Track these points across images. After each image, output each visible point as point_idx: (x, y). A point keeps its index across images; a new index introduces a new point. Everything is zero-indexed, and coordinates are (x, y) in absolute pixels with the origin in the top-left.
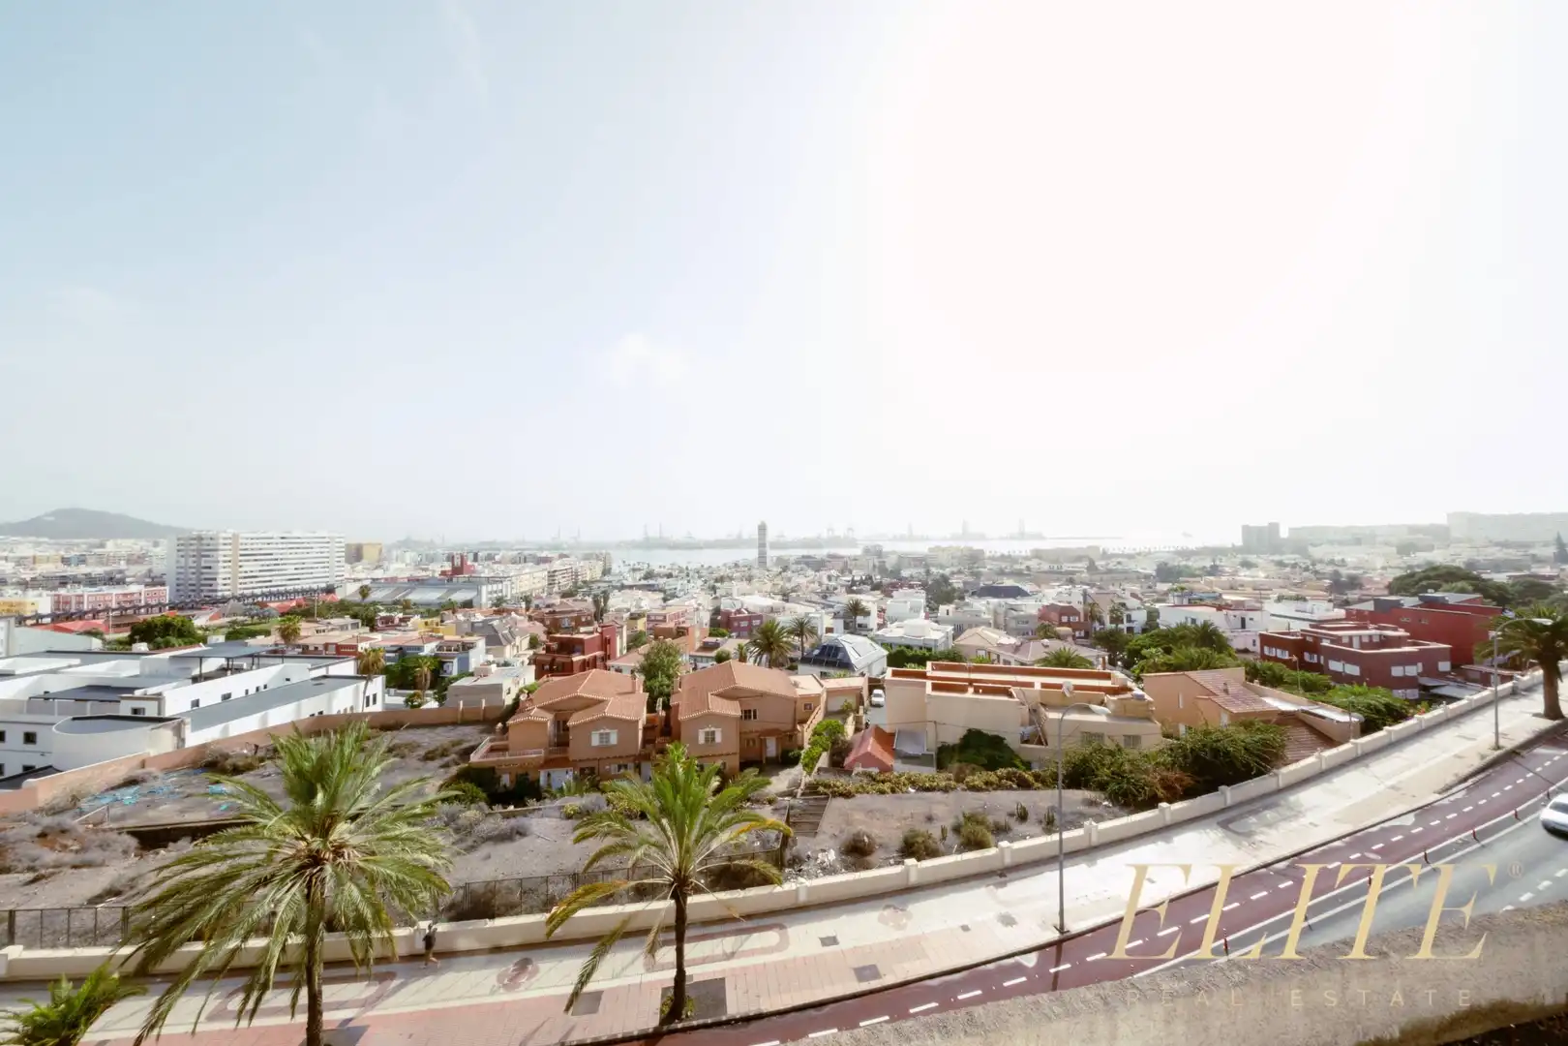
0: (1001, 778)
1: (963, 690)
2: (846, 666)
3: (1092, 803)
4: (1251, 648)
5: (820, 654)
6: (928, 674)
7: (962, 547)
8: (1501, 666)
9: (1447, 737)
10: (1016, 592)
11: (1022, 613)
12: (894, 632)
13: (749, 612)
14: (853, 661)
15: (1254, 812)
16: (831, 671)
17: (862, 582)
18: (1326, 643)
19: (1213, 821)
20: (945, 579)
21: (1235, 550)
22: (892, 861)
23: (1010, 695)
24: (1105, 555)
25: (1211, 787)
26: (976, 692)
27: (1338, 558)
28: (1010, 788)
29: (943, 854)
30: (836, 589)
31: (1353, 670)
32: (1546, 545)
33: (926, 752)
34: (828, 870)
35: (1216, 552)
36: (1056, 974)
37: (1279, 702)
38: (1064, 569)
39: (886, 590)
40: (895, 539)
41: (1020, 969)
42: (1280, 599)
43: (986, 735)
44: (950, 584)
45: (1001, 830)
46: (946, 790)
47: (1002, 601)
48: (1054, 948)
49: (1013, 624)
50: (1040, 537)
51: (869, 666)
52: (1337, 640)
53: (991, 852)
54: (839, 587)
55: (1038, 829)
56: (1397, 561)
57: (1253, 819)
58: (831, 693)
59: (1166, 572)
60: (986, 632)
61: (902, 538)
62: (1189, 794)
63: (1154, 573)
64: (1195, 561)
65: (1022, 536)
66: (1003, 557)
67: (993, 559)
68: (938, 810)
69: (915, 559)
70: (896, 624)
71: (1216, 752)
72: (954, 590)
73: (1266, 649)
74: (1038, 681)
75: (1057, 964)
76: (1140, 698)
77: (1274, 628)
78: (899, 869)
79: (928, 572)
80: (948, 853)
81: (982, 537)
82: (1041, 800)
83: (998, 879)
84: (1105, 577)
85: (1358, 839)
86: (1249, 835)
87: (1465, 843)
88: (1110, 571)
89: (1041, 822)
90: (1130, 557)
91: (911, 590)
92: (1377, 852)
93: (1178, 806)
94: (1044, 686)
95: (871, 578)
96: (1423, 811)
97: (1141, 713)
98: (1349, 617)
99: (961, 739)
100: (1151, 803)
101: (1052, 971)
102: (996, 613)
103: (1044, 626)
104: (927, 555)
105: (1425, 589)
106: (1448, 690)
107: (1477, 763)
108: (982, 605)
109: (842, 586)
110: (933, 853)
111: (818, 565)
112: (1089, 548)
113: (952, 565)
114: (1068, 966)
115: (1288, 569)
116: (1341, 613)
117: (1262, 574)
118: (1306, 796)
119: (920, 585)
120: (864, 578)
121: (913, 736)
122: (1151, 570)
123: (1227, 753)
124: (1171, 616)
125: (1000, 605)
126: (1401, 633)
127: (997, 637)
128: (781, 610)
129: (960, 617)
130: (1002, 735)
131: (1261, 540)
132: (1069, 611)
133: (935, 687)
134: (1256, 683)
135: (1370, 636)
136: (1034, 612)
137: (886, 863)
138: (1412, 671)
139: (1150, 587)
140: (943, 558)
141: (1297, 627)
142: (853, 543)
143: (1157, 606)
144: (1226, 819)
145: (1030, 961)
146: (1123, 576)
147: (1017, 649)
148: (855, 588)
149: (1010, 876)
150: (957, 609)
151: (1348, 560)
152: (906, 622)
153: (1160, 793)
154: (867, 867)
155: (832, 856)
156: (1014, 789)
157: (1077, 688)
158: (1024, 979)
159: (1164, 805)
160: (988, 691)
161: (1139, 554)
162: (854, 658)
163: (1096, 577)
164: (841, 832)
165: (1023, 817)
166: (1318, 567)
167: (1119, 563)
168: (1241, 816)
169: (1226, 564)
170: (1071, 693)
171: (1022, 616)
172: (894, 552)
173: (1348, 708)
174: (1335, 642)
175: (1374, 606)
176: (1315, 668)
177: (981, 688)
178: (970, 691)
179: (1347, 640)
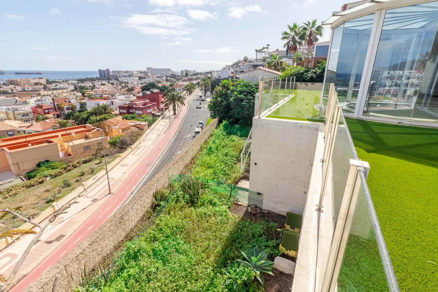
1: (26, 146)
11: (23, 111)
18: (134, 106)
19: (130, 155)
21: (98, 79)
23: (51, 142)
26: (33, 145)
31: (141, 112)
37: (132, 123)
42: (120, 95)
49: (20, 117)
53: (80, 187)
56: (140, 82)
60: (8, 122)
73: (120, 110)
74: (59, 134)
76: (98, 131)
77: (121, 103)
94: (62, 135)
97: (100, 135)
98: (138, 97)
103: (39, 115)
105: (150, 89)
106: (158, 114)
116: (135, 97)
124: (91, 105)
126: (148, 101)
127: (15, 123)
132: (47, 107)
133: (11, 148)
134: (125, 119)
135: (142, 102)
138: (151, 110)
141: (127, 102)
143: (83, 101)
144: (132, 154)
157: (76, 132)
160: (38, 143)
168: (136, 151)
170: (74, 134)
171: (23, 113)
173: (145, 121)
174: (136, 105)
175: (141, 94)
176: (133, 113)
177: (35, 143)
178: (30, 145)
179: (138, 105)
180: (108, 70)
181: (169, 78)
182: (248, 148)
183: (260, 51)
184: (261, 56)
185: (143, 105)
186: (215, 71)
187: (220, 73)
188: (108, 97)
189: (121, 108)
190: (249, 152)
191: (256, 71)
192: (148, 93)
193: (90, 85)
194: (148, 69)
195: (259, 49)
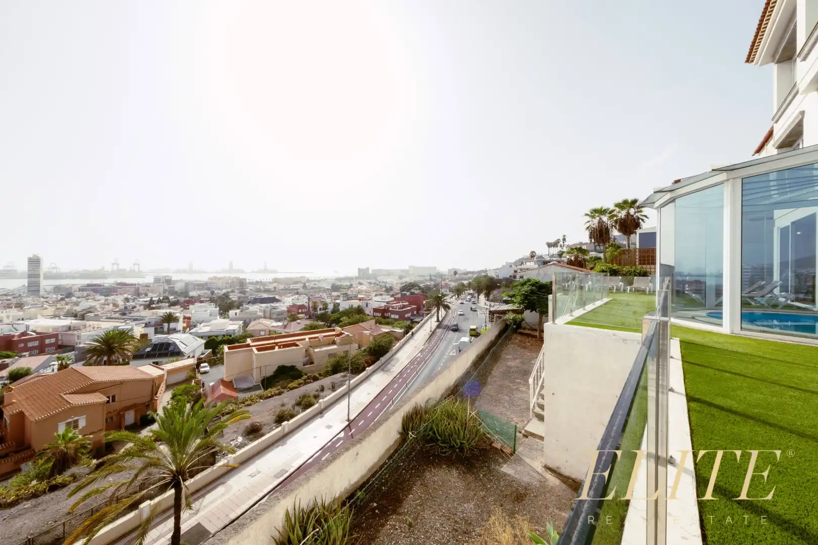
0: (305, 380)
1: (273, 348)
2: (177, 353)
3: (344, 376)
4: (370, 314)
5: (152, 350)
6: (251, 344)
7: (232, 277)
8: (426, 311)
9: (422, 331)
10: (274, 300)
11: (279, 310)
12: (203, 329)
13: (37, 333)
14: (183, 350)
15: (388, 364)
16: (164, 360)
17: (159, 301)
18: (390, 309)
19: (379, 370)
20: (226, 296)
21: (356, 278)
22: (274, 428)
23: (297, 345)
24: (308, 281)
25: (378, 359)
26: (280, 347)
27: (385, 281)
28: (311, 382)
29: (296, 415)
30: (134, 307)
31: (397, 317)
32: (428, 276)
33: (255, 384)
34: (240, 446)
35: (351, 279)
36: (352, 434)
37: (385, 329)
38: (291, 288)
39: (186, 305)
40: (178, 271)
41: (339, 439)
42: (376, 295)
43: (287, 367)
44: (230, 299)
45: (317, 397)
46: (280, 394)
47: (268, 305)
48: (348, 427)
49: (274, 316)
50: (275, 272)
51: (194, 351)
52: (393, 307)
53: (317, 405)
54: (138, 306)
55: (330, 391)
56: (399, 281)
57: (389, 366)
58: (170, 372)
59: (335, 288)
60: (263, 321)
61: (184, 271)
62: (373, 363)
63: (330, 288)
64: (343, 283)
65: (266, 271)
66: (257, 283)
67: (251, 283)
68: (285, 401)
69: (198, 285)
70: (202, 324)
71: (379, 346)
72: (233, 302)
73: (375, 313)
74: (307, 337)
75: (351, 431)
76: (348, 335)
77: (376, 305)
78: (279, 429)
79: (213, 293)
80: (298, 413)
81: (242, 271)
82: (327, 381)
83: (320, 415)
84: (311, 291)
85: (411, 363)
86: (388, 371)
87: (430, 356)
88: (312, 288)
89: (330, 389)
90: (319, 281)
91: (203, 304)
92: (416, 364)
93: (370, 368)
94: (310, 338)
95: (167, 298)
96: (422, 351)
97: (348, 341)
98: (395, 299)
99: (274, 372)
100: (364, 369)
101: (350, 434)
102: (265, 312)
103: (292, 315)
104: (207, 283)
105: (410, 289)
106: (417, 320)
107: (428, 337)
108: (255, 308)
109: (141, 305)
110: (292, 416)
111: (108, 292)
112: (301, 277)
113: (226, 288)
114: (354, 430)
115: (373, 285)
116: (393, 299)
117: (365, 287)
118: (399, 355)
119: (208, 301)
120: (161, 298)
121: (243, 379)
122: (329, 287)
123: (382, 346)
124: (344, 305)
125: (267, 307)
126: (407, 303)
127: (269, 323)
128: (81, 327)
129: (244, 316)
130: (294, 365)
131: (363, 273)
132: (302, 307)
133: (259, 350)
134: (378, 325)
135: (400, 305)
136: (285, 309)
137: (271, 430)
138: (409, 315)
139: (330, 294)
140: (220, 284)
141: (383, 304)
142: (140, 274)
143: (338, 301)
144: (382, 368)
145: (342, 435)
146: (318, 290)
147: (285, 327)
148: (154, 306)
149: (324, 413)
150: (241, 311)
151: (388, 281)
152: (211, 322)
153: (366, 365)
154: (263, 435)
155: (240, 439)
156: (312, 382)
157: (324, 336)
158: (342, 441)
159: (367, 368)
160: (285, 346)
161: (322, 280)
162: (182, 347)
163: (308, 291)
164: (238, 428)
165: (322, 389)
166: (381, 284)
167: (315, 284)
168: (386, 365)
169: (355, 283)
170: (322, 339)
171: (279, 312)
172: (181, 281)
173: (401, 328)
174: (392, 308)
175: (399, 296)
176: (388, 317)
177: (282, 345)
178: (277, 347)
179: (395, 307)
180: (368, 269)
181: (433, 278)
182: (540, 369)
183: (555, 245)
184: (555, 251)
185: (399, 309)
186: (491, 269)
187: (498, 271)
188: (363, 298)
189: (375, 310)
190: (542, 377)
191: (548, 267)
192: (408, 294)
193: (347, 284)
194: (410, 267)
195: (552, 241)
